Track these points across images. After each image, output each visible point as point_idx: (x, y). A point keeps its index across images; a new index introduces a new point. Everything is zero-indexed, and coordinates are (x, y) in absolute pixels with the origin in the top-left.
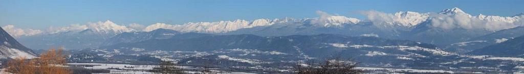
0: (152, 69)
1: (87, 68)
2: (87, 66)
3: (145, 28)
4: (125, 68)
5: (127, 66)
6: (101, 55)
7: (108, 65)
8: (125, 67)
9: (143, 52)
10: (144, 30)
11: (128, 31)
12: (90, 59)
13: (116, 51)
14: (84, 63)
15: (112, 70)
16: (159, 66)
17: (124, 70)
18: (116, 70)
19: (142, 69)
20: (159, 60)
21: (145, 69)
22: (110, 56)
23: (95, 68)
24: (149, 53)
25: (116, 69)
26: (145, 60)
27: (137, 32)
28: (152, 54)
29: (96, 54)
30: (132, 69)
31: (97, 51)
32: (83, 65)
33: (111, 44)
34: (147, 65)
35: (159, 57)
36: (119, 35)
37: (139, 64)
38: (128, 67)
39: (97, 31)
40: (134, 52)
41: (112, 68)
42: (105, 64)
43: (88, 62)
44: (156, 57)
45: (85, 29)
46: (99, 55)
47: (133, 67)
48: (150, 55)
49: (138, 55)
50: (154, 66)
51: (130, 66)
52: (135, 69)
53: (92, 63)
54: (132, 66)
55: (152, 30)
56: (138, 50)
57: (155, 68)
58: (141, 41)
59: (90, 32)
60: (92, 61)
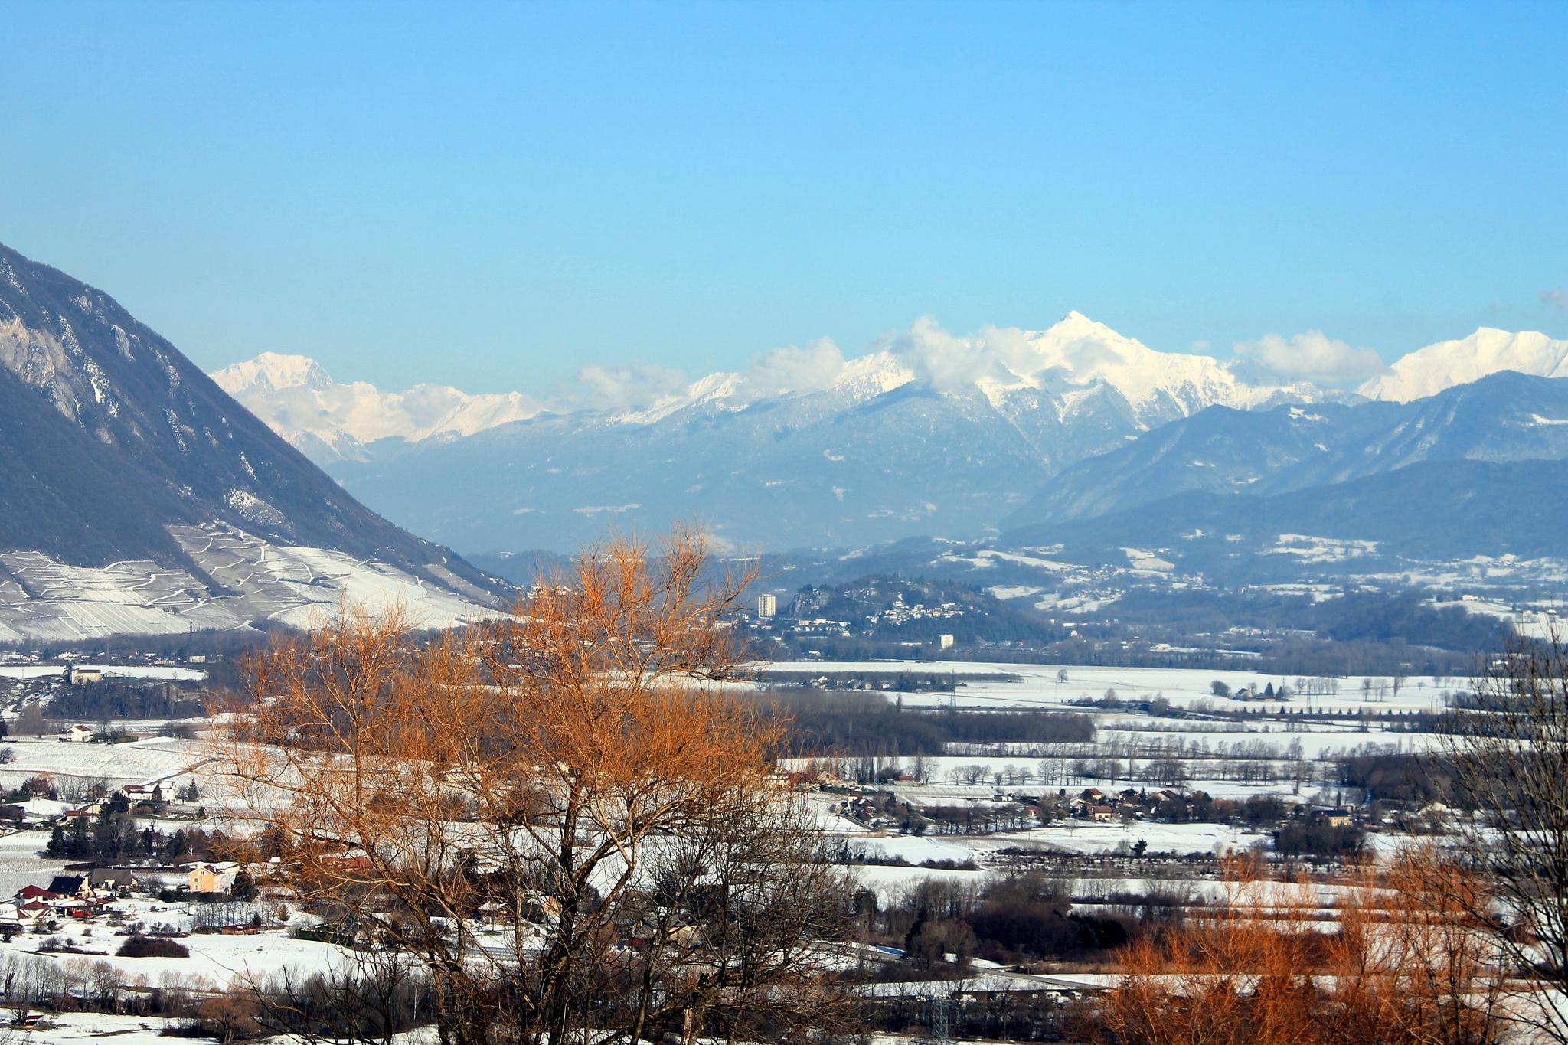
0: (1439, 708)
1: (911, 699)
2: (905, 683)
3: (1385, 367)
4: (1220, 703)
5: (1236, 680)
6: (1019, 591)
7: (1075, 673)
8: (1220, 689)
9: (1364, 564)
10: (1369, 392)
11: (1242, 397)
12: (931, 629)
13: (1145, 562)
14: (879, 656)
15: (1108, 719)
16: (1498, 687)
17: (1204, 712)
18: (1145, 720)
19: (1355, 705)
20: (1503, 637)
21: (1381, 707)
22: (1092, 606)
23: (970, 698)
24: (1415, 578)
25: (1145, 707)
26: (1385, 635)
27: (1309, 409)
28: (1445, 581)
29: (977, 584)
30: (1273, 706)
31: (981, 562)
32: (876, 679)
33: (1103, 508)
34: (1405, 673)
35: (1497, 610)
36: (1162, 431)
37: (1335, 669)
38: (1242, 696)
39: (983, 399)
40: (1287, 567)
41: (1110, 704)
42: (1052, 672)
43: (916, 655)
44: (1474, 606)
45: (892, 379)
46: (1002, 593)
47: (1281, 695)
48: (1419, 593)
49: (1321, 594)
50: (1461, 685)
51: (1261, 681)
52: (1296, 704)
53: (947, 656)
54: (1278, 681)
55: (1433, 390)
56: (1322, 550)
57: (1461, 701)
58: (1342, 477)
59: (923, 410)
60: (947, 640)
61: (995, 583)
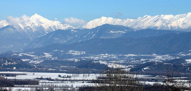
0: (95, 79)
1: (9, 78)
2: (8, 75)
3: (86, 24)
4: (60, 78)
5: (62, 75)
6: (26, 60)
7: (36, 73)
8: (60, 76)
9: (83, 55)
10: (84, 27)
11: (63, 27)
12: (12, 66)
13: (47, 55)
14: (3, 71)
15: (41, 81)
16: (105, 75)
17: (57, 80)
18: (47, 81)
19: (82, 79)
20: (106, 67)
21: (86, 79)
22: (39, 62)
23: (18, 78)
24: (92, 58)
25: (47, 79)
26: (87, 67)
27: (74, 30)
28: (96, 58)
29: (19, 59)
30: (68, 79)
31: (20, 55)
32: (3, 74)
33: (40, 46)
34: (90, 73)
35: (105, 63)
37: (79, 73)
38: (63, 77)
39: (20, 28)
40: (71, 56)
41: (42, 79)
42: (32, 73)
43: (10, 70)
44: (101, 62)
45: (5, 25)
46: (24, 60)
47: (70, 77)
48: (92, 60)
49: (76, 60)
50: (98, 75)
51: (66, 75)
52: (72, 79)
53: (14, 71)
54: (69, 75)
55: (95, 27)
56: (76, 53)
57: (99, 78)
58: (80, 41)
59: (11, 30)
60: (15, 68)
61: (23, 59)
